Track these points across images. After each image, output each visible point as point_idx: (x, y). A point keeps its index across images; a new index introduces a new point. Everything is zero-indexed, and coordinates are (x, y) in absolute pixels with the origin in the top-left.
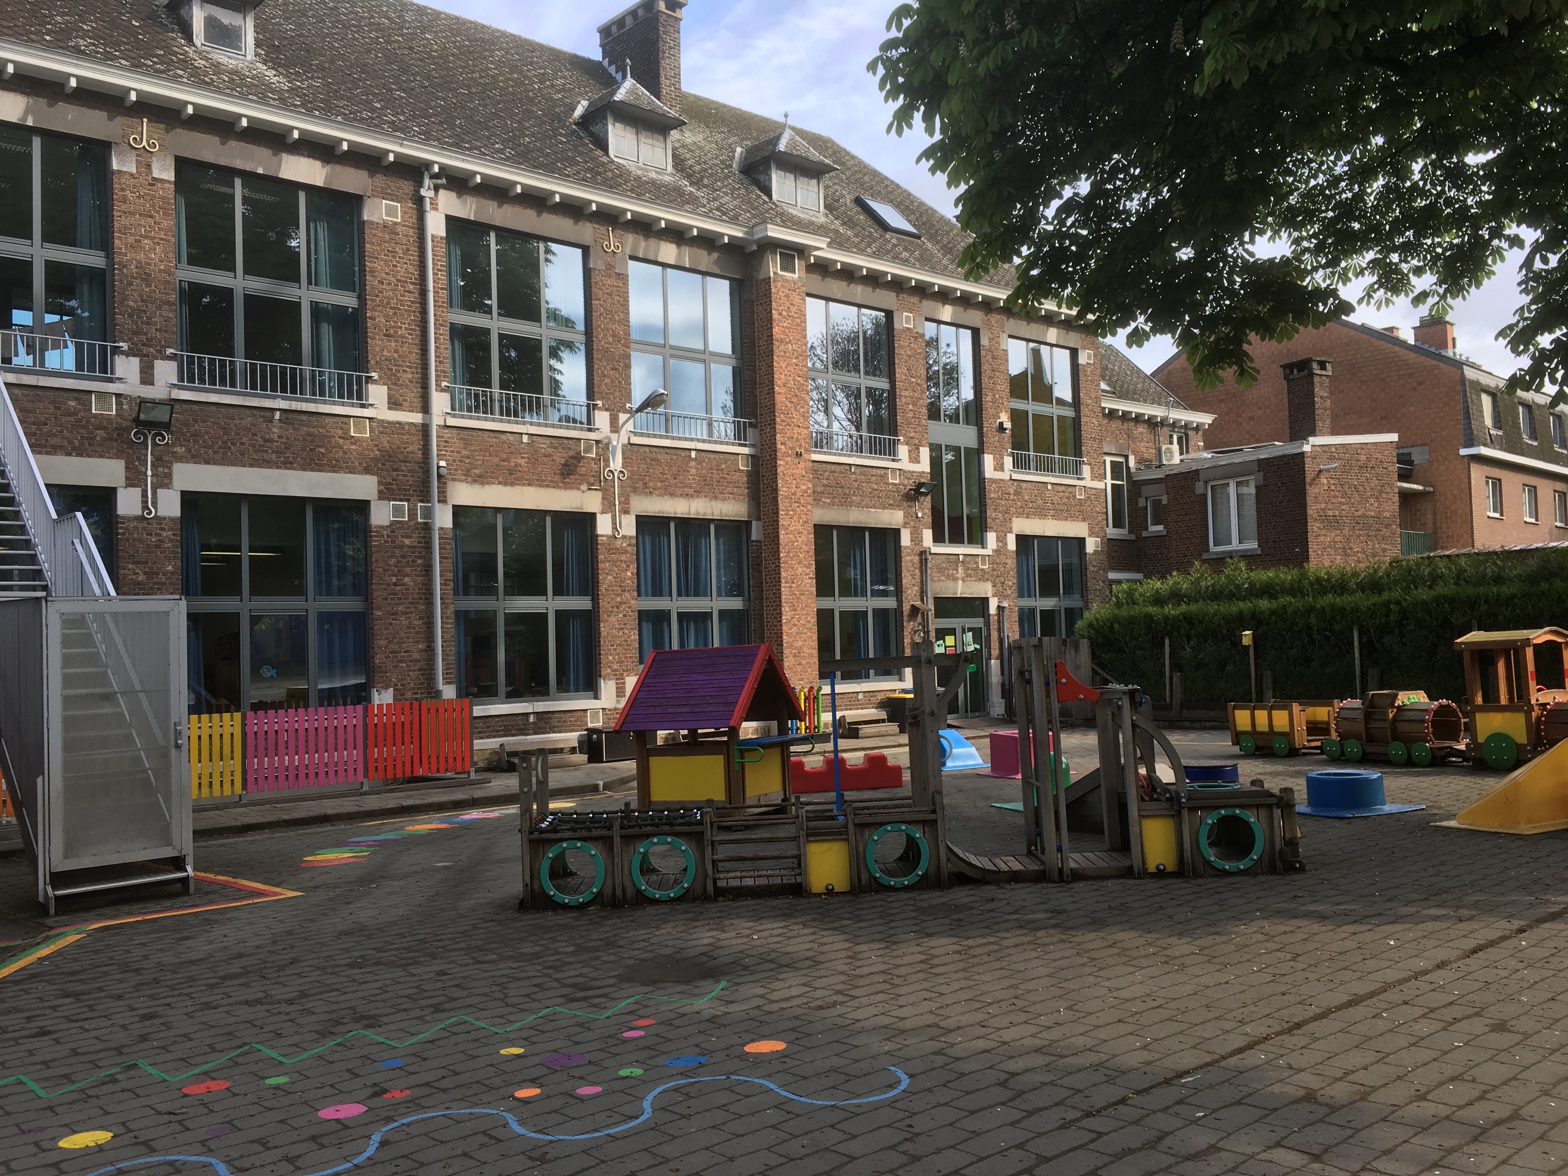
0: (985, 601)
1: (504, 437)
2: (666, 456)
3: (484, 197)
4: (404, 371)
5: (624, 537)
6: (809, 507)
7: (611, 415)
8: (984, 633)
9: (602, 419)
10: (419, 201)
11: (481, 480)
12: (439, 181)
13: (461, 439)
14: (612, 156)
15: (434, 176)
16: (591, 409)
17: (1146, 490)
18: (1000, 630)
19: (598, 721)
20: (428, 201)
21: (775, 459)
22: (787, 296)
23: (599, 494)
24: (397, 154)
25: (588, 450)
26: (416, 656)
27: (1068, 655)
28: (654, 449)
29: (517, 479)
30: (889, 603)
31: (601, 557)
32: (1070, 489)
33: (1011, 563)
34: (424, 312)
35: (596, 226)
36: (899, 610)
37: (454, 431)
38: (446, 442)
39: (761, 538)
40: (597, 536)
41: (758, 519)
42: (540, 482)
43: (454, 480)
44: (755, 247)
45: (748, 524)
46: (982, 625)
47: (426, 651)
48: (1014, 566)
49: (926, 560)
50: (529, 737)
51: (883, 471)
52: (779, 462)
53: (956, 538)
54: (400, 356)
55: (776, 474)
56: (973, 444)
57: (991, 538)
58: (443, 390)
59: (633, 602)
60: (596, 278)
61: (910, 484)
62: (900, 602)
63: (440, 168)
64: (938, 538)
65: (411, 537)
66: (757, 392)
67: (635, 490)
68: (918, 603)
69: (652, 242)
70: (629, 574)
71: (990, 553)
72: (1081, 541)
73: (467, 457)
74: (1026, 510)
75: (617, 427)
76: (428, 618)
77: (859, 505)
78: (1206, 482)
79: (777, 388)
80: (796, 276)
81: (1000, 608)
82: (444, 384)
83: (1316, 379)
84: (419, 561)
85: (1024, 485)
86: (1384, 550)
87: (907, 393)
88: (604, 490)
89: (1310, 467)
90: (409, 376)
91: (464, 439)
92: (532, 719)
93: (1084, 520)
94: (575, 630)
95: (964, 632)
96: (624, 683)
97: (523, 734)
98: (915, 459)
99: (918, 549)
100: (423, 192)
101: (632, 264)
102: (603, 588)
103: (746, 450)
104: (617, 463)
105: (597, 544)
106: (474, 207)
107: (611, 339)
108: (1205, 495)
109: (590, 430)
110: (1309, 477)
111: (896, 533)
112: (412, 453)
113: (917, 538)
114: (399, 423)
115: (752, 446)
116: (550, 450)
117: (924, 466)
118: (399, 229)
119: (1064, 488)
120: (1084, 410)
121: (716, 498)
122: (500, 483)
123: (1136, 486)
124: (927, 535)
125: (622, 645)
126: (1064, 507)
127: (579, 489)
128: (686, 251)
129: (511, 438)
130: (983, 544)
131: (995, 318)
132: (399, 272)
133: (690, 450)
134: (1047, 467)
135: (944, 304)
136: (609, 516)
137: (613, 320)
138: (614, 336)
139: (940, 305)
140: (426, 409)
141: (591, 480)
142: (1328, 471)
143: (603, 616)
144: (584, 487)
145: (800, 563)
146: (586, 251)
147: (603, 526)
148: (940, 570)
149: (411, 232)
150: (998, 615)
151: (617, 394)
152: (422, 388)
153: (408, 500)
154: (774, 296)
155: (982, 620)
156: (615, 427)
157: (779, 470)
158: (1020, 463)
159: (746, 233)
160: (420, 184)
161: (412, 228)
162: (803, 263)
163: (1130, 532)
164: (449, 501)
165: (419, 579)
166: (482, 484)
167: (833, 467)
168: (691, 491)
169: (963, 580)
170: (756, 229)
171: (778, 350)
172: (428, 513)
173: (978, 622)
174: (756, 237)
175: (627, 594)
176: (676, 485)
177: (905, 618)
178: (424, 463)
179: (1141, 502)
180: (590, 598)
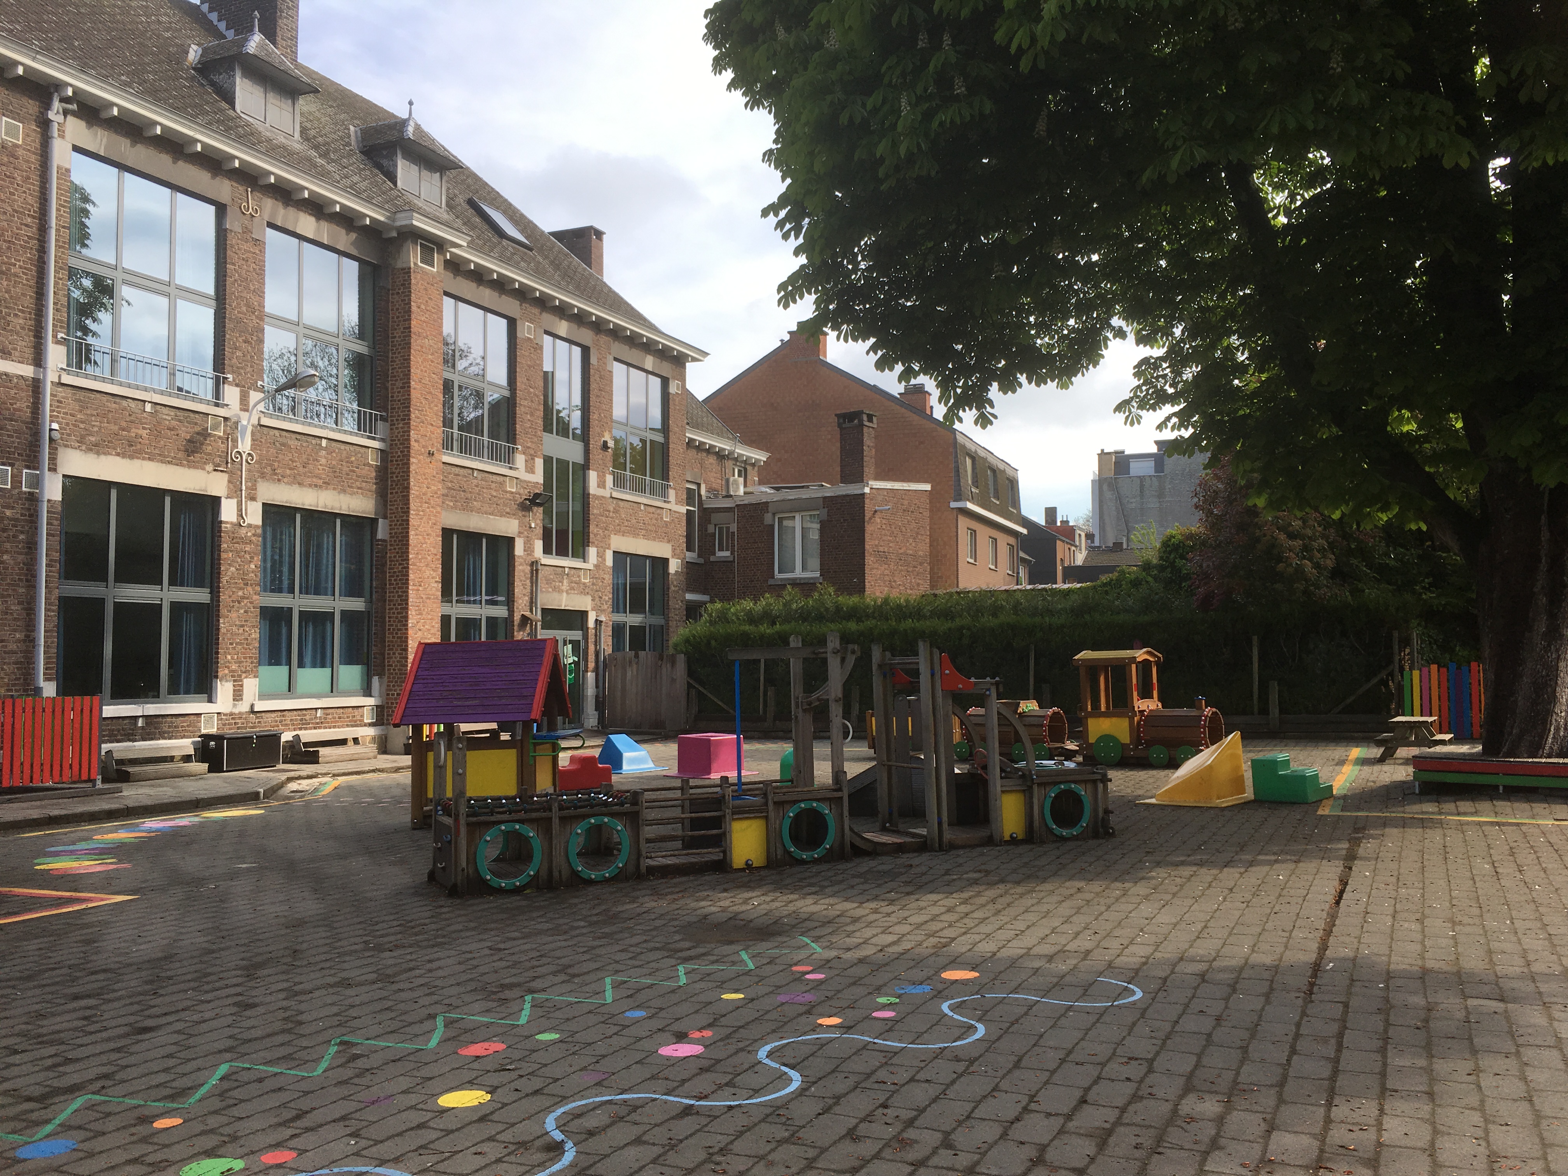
0: (584, 614)
1: (124, 403)
2: (296, 442)
3: (116, 132)
4: (15, 315)
5: (250, 526)
6: (439, 509)
7: (241, 391)
8: (582, 644)
9: (231, 394)
10: (45, 124)
11: (97, 448)
12: (70, 107)
13: (75, 400)
14: (238, 111)
15: (65, 100)
16: (218, 383)
17: (716, 518)
18: (597, 643)
19: (213, 727)
20: (56, 126)
21: (408, 456)
22: (426, 289)
23: (225, 477)
24: (26, 68)
25: (216, 427)
26: (12, 646)
27: (664, 670)
28: (284, 433)
29: (135, 452)
30: (500, 612)
31: (224, 546)
32: (659, 511)
33: (608, 578)
34: (43, 250)
35: (235, 184)
36: (509, 620)
37: (69, 391)
38: (60, 402)
39: (387, 537)
40: (221, 522)
41: (385, 517)
42: (162, 458)
43: (66, 446)
44: (394, 234)
45: (373, 522)
46: (580, 638)
47: (24, 641)
48: (611, 581)
49: (537, 570)
50: (135, 743)
51: (502, 478)
52: (412, 460)
53: (562, 552)
54: (11, 297)
55: (408, 472)
56: (579, 459)
57: (592, 551)
58: (58, 342)
59: (255, 597)
60: (232, 240)
61: (525, 494)
62: (511, 611)
63: (74, 92)
64: (547, 550)
65: (13, 508)
66: (389, 385)
67: (263, 476)
68: (528, 614)
69: (292, 211)
70: (253, 566)
71: (592, 567)
72: (665, 561)
73: (82, 422)
74: (623, 529)
75: (247, 405)
76: (29, 603)
77: (479, 511)
78: (774, 514)
79: (413, 383)
80: (435, 270)
81: (598, 622)
82: (60, 335)
83: (865, 429)
84: (22, 537)
85: (621, 504)
86: (918, 585)
87: (525, 403)
88: (231, 473)
89: (869, 506)
90: (21, 321)
91: (80, 401)
92: (140, 723)
93: (669, 542)
94: (188, 625)
95: (565, 644)
96: (242, 686)
97: (130, 740)
98: (530, 469)
99: (530, 559)
100: (51, 115)
101: (269, 231)
102: (224, 580)
103: (376, 444)
104: (245, 445)
105: (220, 531)
106: (105, 140)
107: (244, 309)
108: (773, 526)
109: (217, 405)
110: (868, 515)
111: (510, 541)
112: (19, 410)
113: (529, 549)
114: (6, 374)
115: (382, 440)
116: (174, 423)
117: (538, 477)
118: (20, 152)
119: (653, 509)
120: (673, 438)
121: (344, 491)
122: (118, 454)
123: (706, 513)
124: (539, 545)
125: (241, 644)
126: (653, 528)
127: (204, 469)
128: (325, 225)
129: (133, 404)
130: (584, 557)
131: (604, 339)
132: (15, 200)
133: (321, 438)
134: (640, 488)
135: (561, 318)
136: (233, 502)
137: (247, 288)
138: (248, 305)
139: (557, 319)
140: (38, 360)
141: (217, 460)
142: (881, 511)
143: (223, 611)
144: (210, 467)
145: (427, 566)
146: (221, 210)
147: (228, 512)
148: (548, 581)
149: (33, 158)
150: (596, 628)
151: (249, 369)
152: (35, 336)
153: (12, 465)
154: (413, 287)
155: (580, 632)
156: (244, 405)
157: (412, 468)
158: (619, 482)
159: (388, 218)
160: (48, 106)
161: (34, 153)
162: (442, 258)
163: (699, 556)
164: (59, 469)
165: (21, 558)
166: (98, 453)
167: (457, 470)
168: (320, 482)
169: (568, 593)
170: (399, 215)
171: (416, 344)
172: (36, 482)
173: (577, 635)
174: (398, 224)
175: (249, 588)
176: (305, 474)
177: (516, 628)
178: (32, 423)
179: (711, 529)
180: (208, 590)
